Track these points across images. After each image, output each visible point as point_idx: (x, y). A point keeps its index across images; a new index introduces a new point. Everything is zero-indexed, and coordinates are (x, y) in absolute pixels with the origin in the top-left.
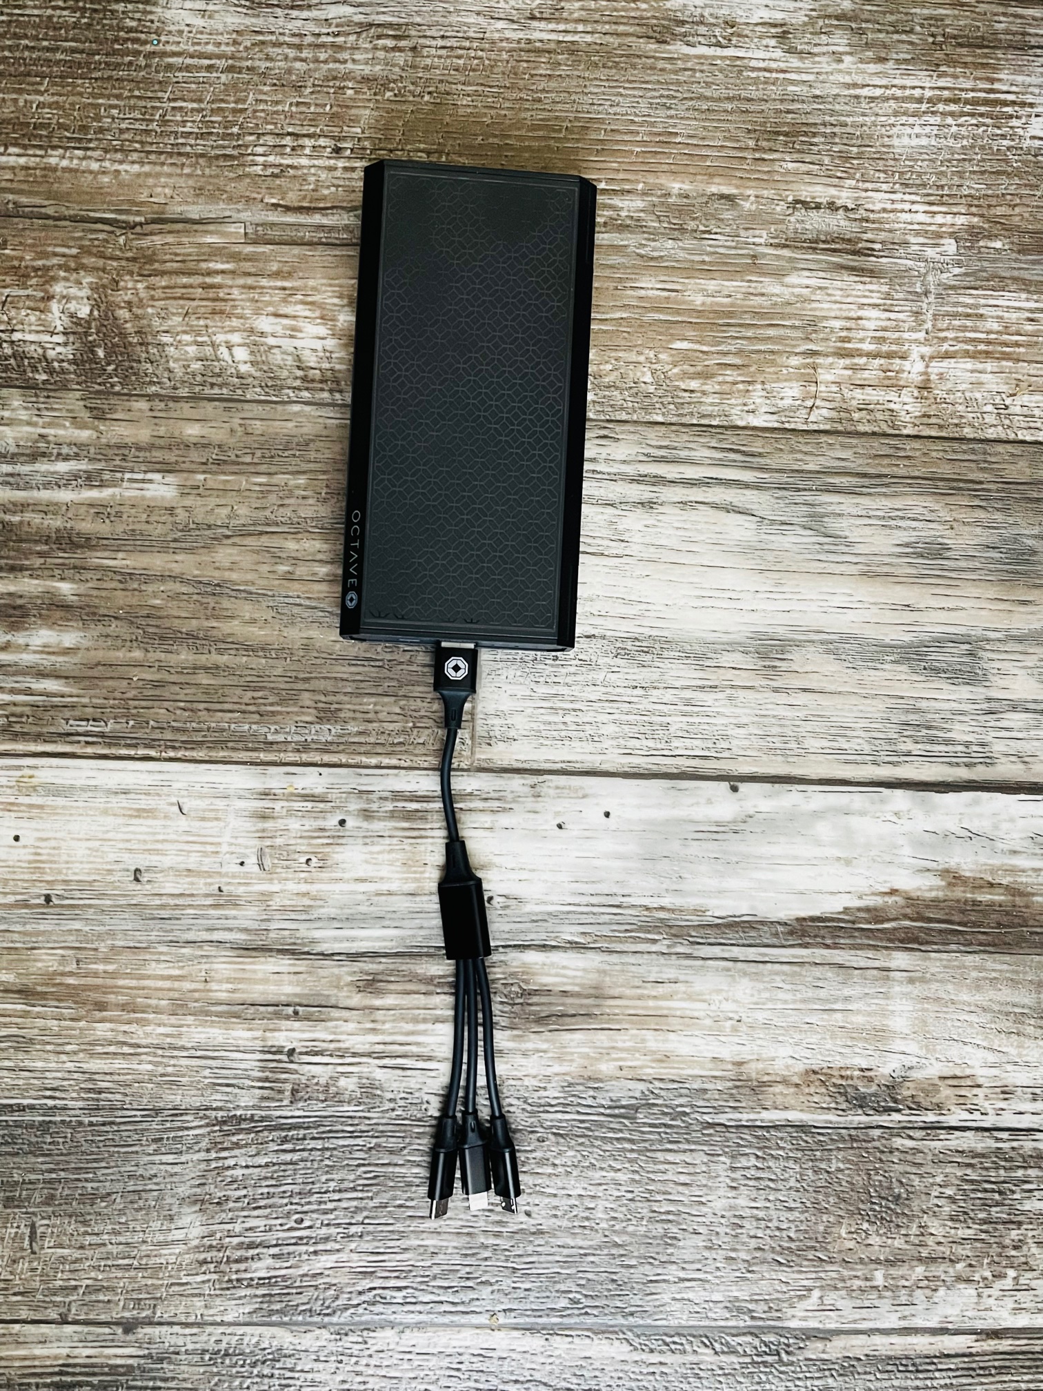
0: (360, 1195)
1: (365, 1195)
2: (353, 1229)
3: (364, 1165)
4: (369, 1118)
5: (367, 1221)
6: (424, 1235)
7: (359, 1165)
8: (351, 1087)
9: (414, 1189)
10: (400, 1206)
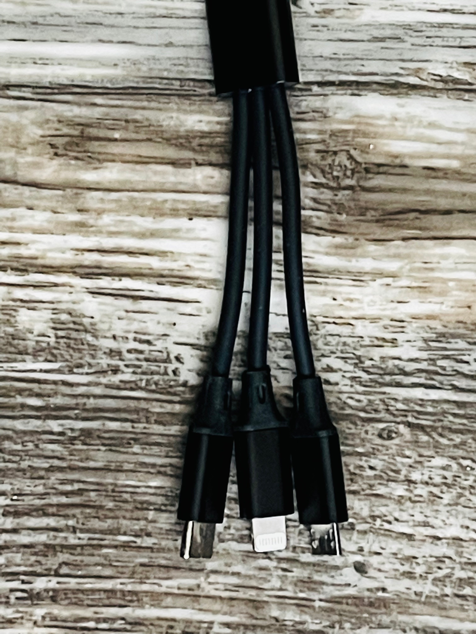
0: (52, 522)
1: (62, 523)
2: (40, 584)
3: (61, 469)
4: (71, 385)
5: (64, 570)
6: (169, 600)
7: (51, 469)
8: (39, 328)
9: (151, 515)
10: (126, 546)
